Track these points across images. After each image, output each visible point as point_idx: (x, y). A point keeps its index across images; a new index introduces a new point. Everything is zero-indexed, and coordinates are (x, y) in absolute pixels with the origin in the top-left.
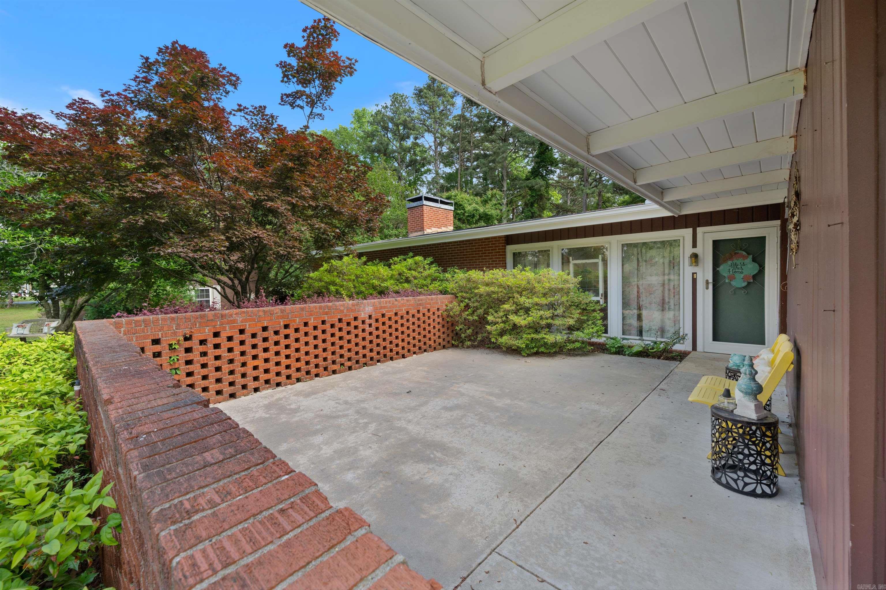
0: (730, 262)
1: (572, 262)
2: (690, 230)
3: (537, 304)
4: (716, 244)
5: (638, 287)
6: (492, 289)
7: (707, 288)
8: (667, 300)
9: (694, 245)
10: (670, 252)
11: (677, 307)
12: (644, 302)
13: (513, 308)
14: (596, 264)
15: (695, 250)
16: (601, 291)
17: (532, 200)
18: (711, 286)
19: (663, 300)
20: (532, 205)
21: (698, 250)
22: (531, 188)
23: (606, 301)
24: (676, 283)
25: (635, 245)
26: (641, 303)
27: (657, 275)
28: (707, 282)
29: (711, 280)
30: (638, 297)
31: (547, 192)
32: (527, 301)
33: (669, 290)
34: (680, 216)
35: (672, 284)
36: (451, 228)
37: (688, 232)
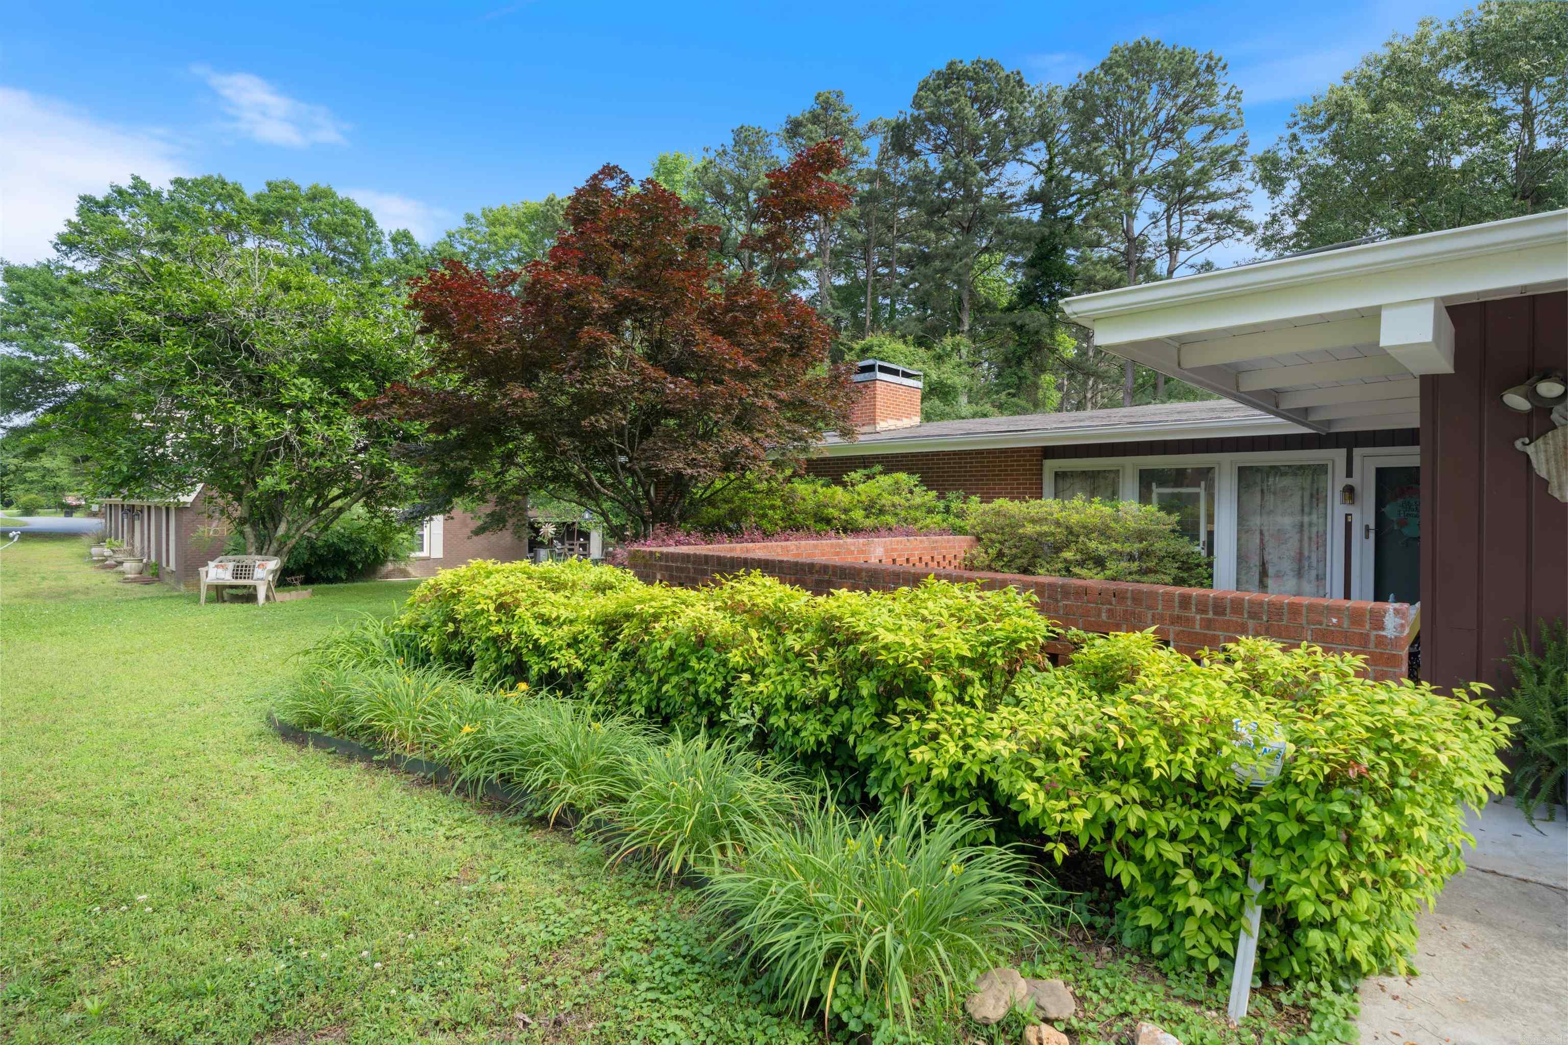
0: (1400, 501)
1: (1156, 490)
2: (1343, 451)
3: (1115, 552)
4: (1381, 473)
5: (1261, 533)
6: (1045, 528)
7: (1367, 537)
8: (1306, 553)
9: (1349, 474)
10: (1313, 481)
11: (1321, 564)
12: (1272, 556)
13: (1078, 557)
14: (1198, 494)
15: (1349, 481)
16: (1203, 537)
17: (1019, 352)
18: (1372, 535)
19: (1301, 553)
20: (1019, 362)
21: (1354, 481)
22: (1020, 329)
23: (1210, 552)
24: (1321, 529)
25: (1257, 470)
26: (1266, 557)
27: (1292, 514)
28: (1367, 529)
29: (1372, 526)
30: (1262, 548)
31: (1052, 337)
32: (1101, 547)
33: (1310, 538)
34: (1329, 434)
35: (1314, 530)
36: (917, 420)
37: (1338, 456)
